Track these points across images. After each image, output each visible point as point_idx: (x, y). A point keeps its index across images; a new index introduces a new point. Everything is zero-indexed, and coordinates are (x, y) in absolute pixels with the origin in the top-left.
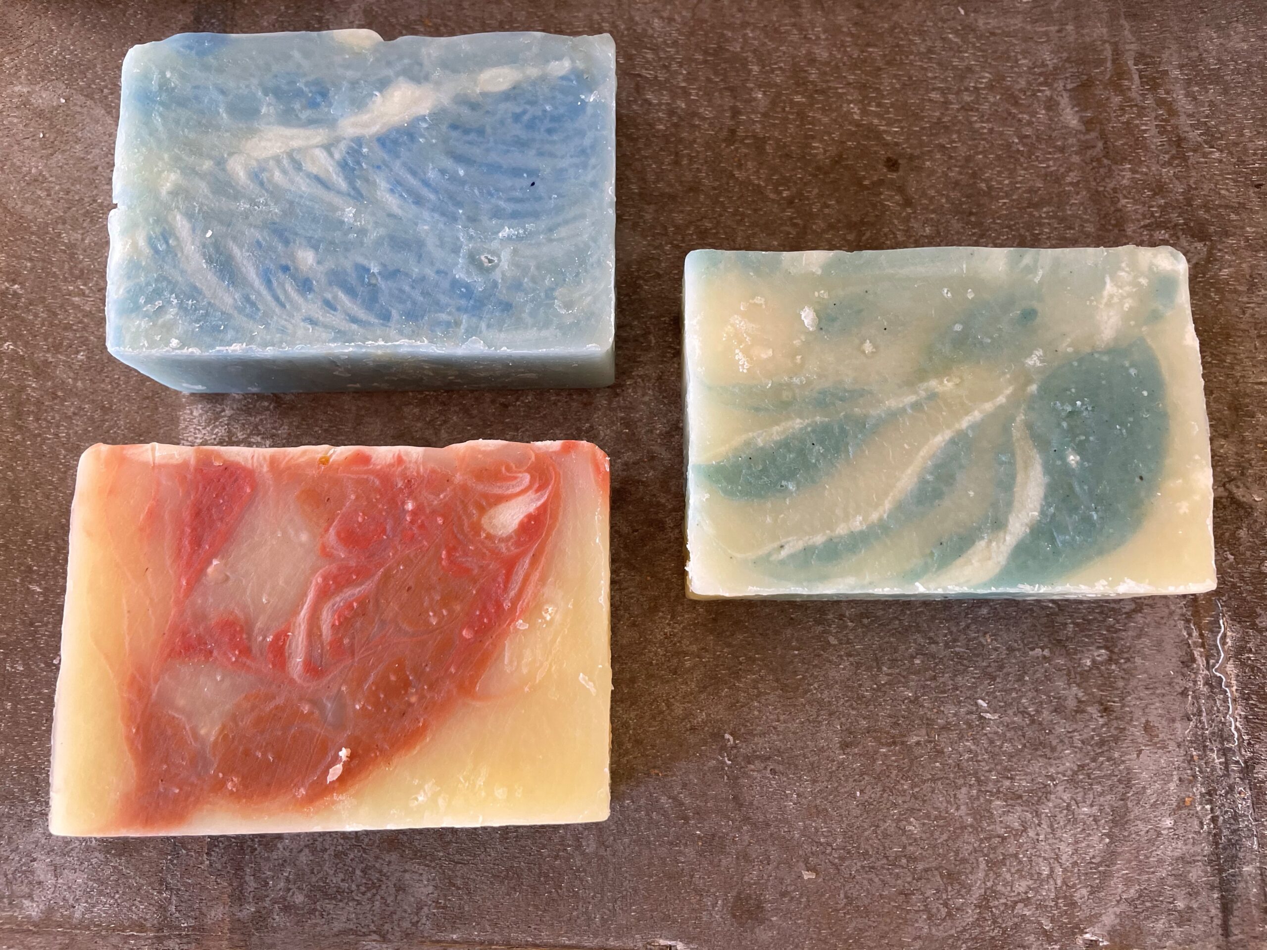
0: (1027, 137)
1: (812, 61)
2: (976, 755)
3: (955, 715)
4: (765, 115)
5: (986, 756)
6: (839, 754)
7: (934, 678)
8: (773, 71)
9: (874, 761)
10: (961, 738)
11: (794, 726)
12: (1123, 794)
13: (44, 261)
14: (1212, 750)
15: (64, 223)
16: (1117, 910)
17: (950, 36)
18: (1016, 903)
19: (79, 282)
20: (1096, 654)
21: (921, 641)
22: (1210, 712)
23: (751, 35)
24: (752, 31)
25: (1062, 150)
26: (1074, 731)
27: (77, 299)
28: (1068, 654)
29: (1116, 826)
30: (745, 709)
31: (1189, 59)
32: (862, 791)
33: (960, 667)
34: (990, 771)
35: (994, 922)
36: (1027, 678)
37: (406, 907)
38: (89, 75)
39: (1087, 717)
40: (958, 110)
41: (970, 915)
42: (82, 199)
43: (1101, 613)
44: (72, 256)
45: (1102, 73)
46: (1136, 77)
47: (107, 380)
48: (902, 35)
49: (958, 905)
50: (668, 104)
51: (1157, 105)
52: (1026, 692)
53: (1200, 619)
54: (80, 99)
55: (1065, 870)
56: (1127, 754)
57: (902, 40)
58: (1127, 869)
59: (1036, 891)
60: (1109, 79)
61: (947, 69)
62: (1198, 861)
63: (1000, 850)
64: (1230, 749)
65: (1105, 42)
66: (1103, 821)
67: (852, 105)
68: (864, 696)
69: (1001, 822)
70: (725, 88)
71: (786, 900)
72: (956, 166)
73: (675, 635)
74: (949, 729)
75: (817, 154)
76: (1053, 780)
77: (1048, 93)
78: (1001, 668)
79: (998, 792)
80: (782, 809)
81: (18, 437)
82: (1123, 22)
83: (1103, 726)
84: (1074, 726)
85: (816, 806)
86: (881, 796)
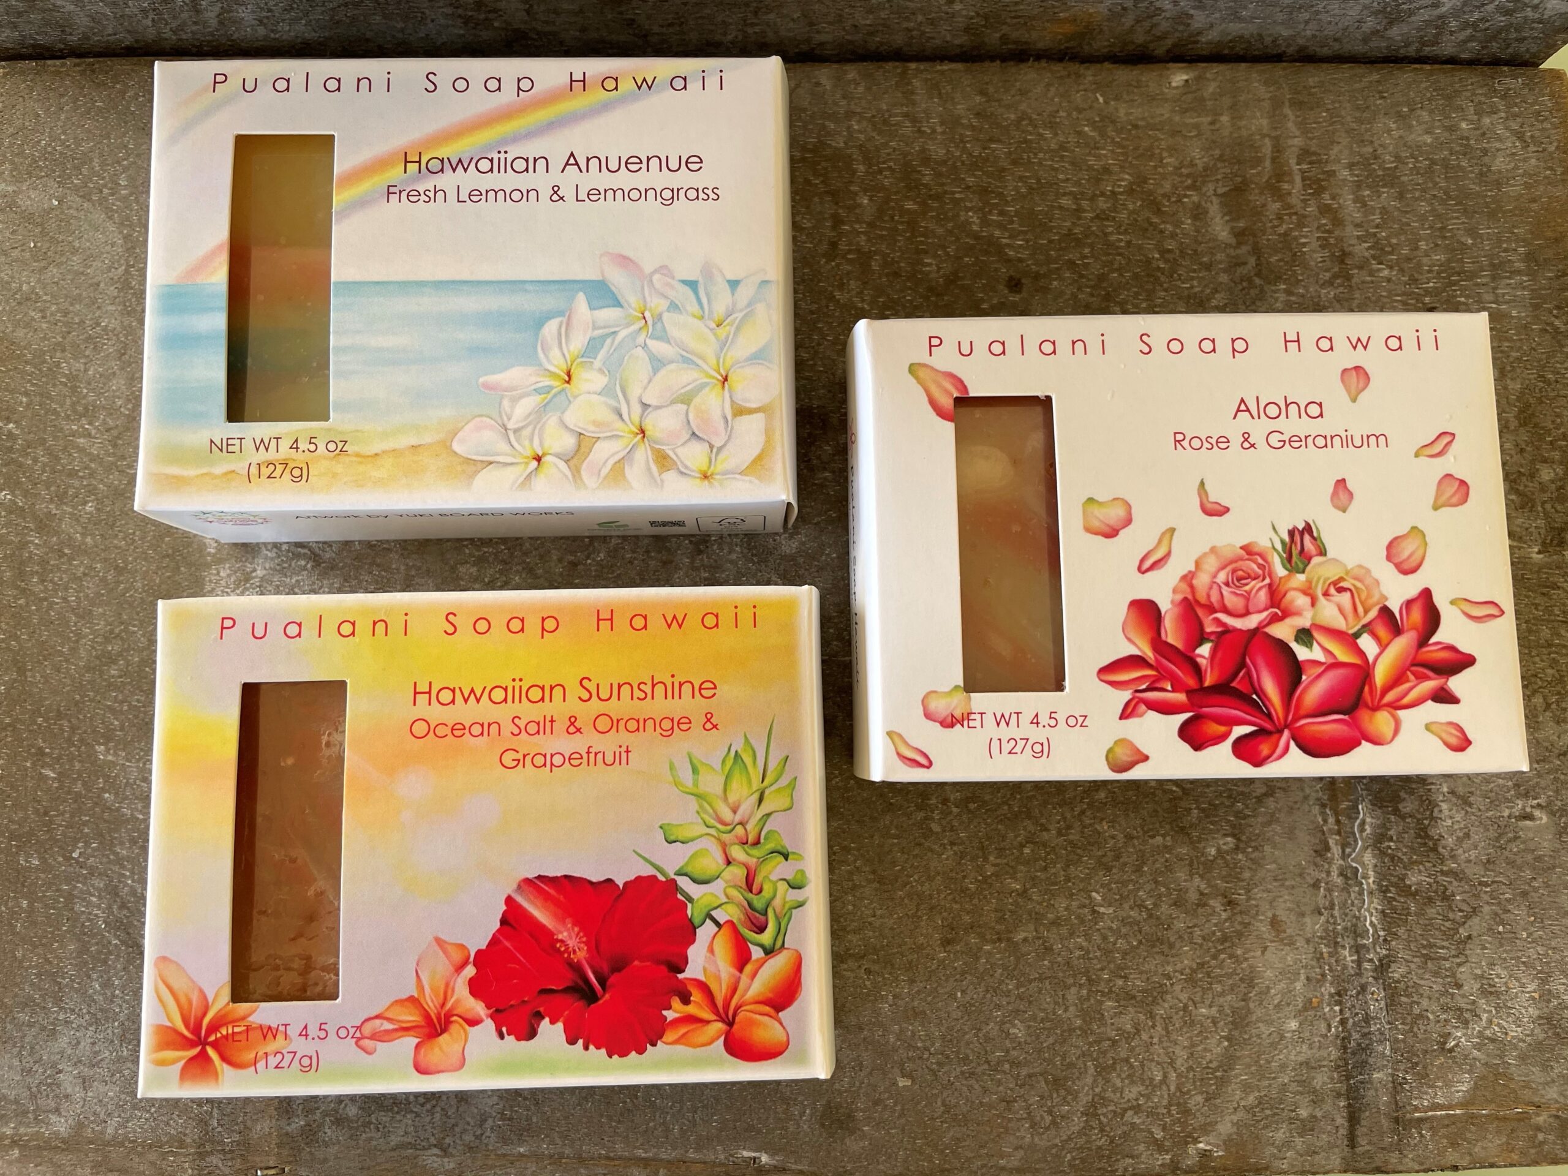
0: (1169, 251)
1: (926, 160)
2: (1088, 952)
3: (1066, 909)
4: (871, 225)
5: (1098, 954)
6: (940, 952)
7: (1045, 869)
8: (880, 171)
9: (977, 959)
10: (1072, 934)
11: (890, 922)
12: (1246, 994)
13: (41, 395)
14: (1343, 947)
15: (63, 351)
16: (1235, 1118)
17: (1086, 129)
18: (1125, 1110)
19: (84, 421)
20: (1221, 842)
21: (1031, 828)
22: (1344, 905)
23: (856, 127)
24: (859, 122)
25: (1208, 267)
26: (1194, 926)
27: (82, 440)
28: (1191, 843)
29: (1236, 1029)
31: (1361, 156)
32: (963, 992)
33: (1073, 857)
34: (1102, 969)
35: (1102, 1130)
36: (1146, 869)
37: (469, 1119)
38: (85, 171)
39: (1210, 911)
40: (1092, 219)
41: (1077, 1122)
42: (82, 322)
43: (1230, 797)
45: (1258, 174)
46: (1298, 179)
47: (121, 535)
48: (1030, 128)
49: (1063, 1113)
51: (1321, 213)
52: (1144, 883)
53: (1337, 804)
54: (74, 199)
55: (1179, 1076)
56: (1250, 951)
57: (1031, 134)
58: (1246, 1074)
59: (1148, 1097)
60: (1267, 181)
61: (1081, 170)
62: (1324, 1066)
63: (1109, 1055)
64: (1364, 946)
65: (1264, 136)
66: (1222, 1023)
67: (970, 214)
68: (968, 889)
69: (1112, 1024)
70: (827, 193)
71: (879, 1108)
72: (1087, 287)
74: (1059, 924)
75: (930, 272)
76: (1170, 978)
77: (1195, 199)
78: (1117, 857)
79: (1110, 991)
80: (877, 1012)
81: (22, 601)
82: (1287, 111)
83: (1226, 920)
84: (1195, 921)
85: (913, 1008)
86: (984, 997)
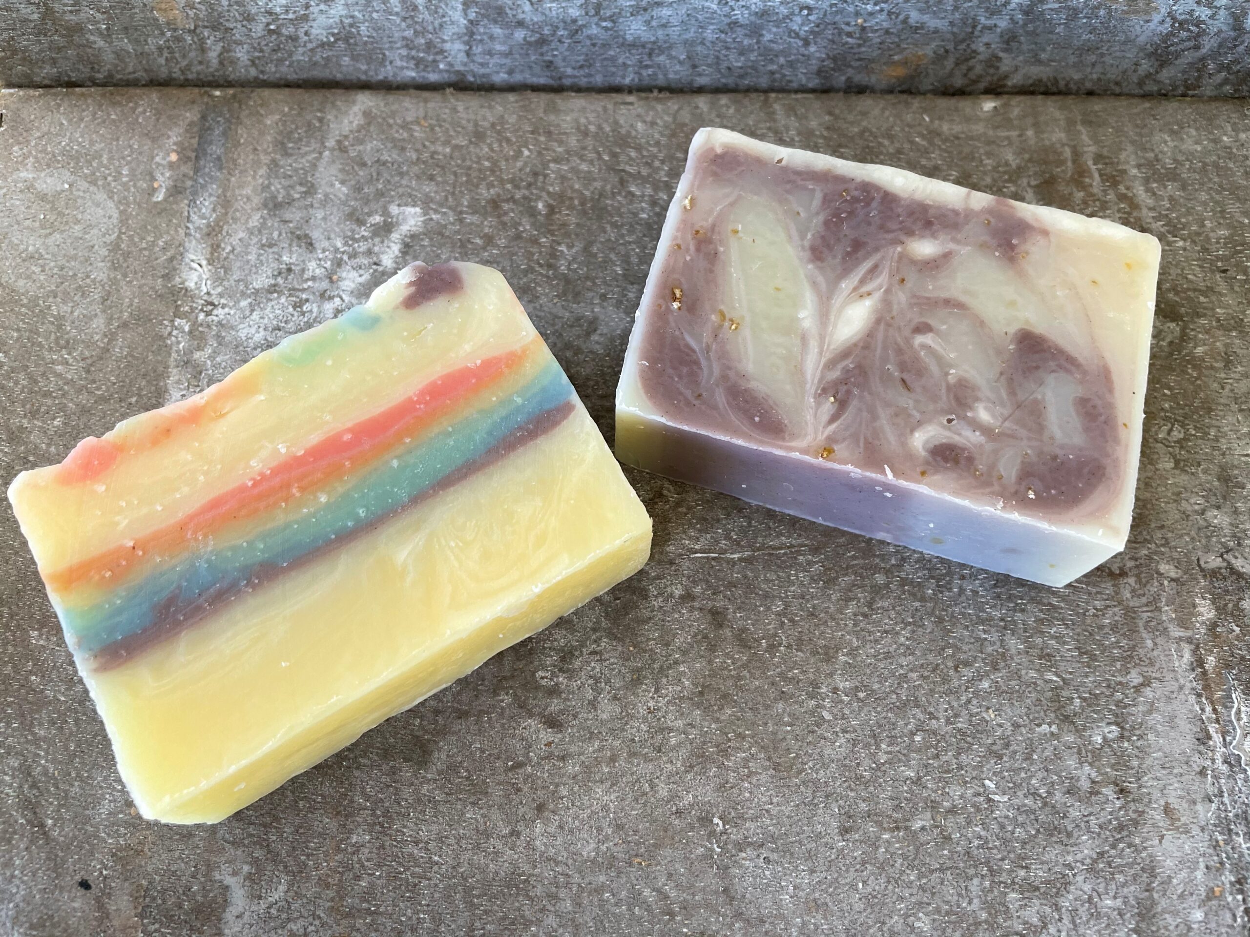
2: (987, 842)
3: (961, 797)
5: (997, 843)
6: (839, 841)
7: (937, 756)
9: (877, 848)
10: (969, 823)
11: (789, 809)
12: (1148, 884)
14: (1237, 834)
15: (55, 297)
17: (917, 139)
19: (64, 352)
20: (1106, 730)
21: (921, 716)
22: (1231, 793)
26: (1090, 815)
27: (60, 367)
28: (1077, 731)
29: (1143, 920)
30: (735, 790)
31: (1146, 159)
32: (864, 883)
33: (963, 744)
34: (1002, 859)
36: (1035, 757)
39: (1103, 800)
43: (1109, 686)
44: (60, 327)
45: (1063, 171)
46: (1096, 175)
50: (650, 196)
51: (1119, 200)
52: (1036, 772)
53: (1212, 695)
54: (83, 185)
56: (1147, 839)
60: (1072, 177)
65: (1063, 145)
66: (1128, 915)
68: (862, 777)
69: (1019, 917)
73: (658, 710)
74: (956, 812)
76: (1071, 869)
77: (1013, 189)
78: (1007, 745)
79: (1013, 883)
80: (777, 903)
82: (1080, 127)
83: (1120, 809)
84: (1090, 809)
85: (815, 900)
86: (886, 888)
